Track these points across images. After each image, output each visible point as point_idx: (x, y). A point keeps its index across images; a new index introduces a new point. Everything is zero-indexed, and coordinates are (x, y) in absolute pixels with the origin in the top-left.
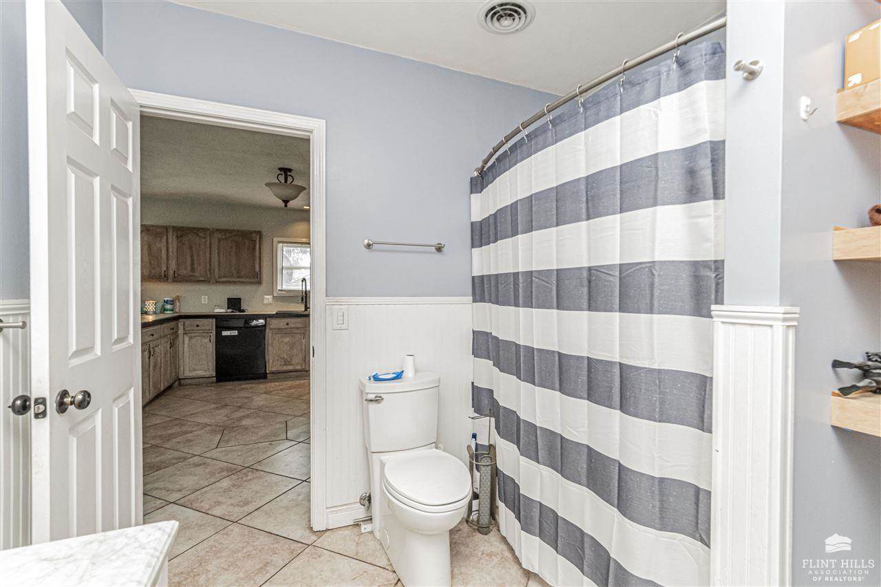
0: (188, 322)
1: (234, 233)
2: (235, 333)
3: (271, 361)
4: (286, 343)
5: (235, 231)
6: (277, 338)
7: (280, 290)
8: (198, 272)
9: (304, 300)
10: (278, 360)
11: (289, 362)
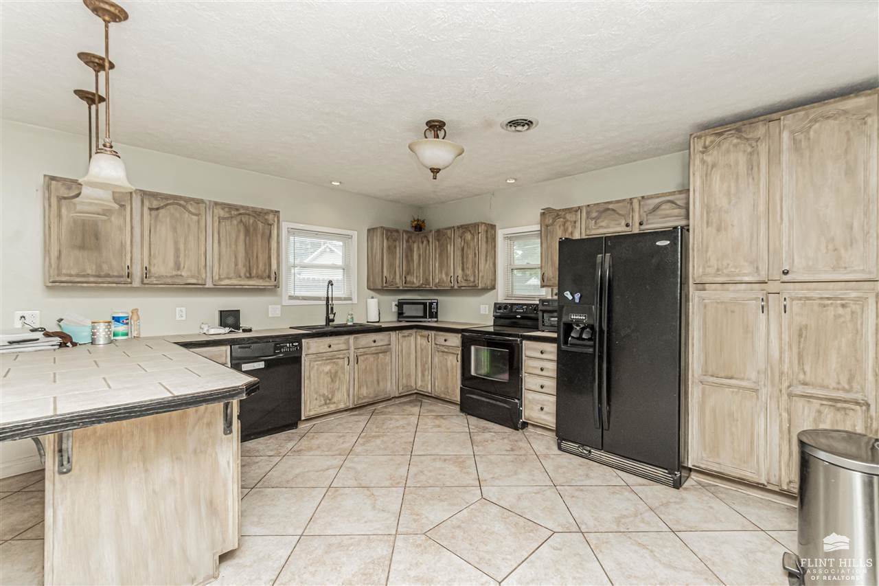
1: (242, 211)
2: (261, 365)
3: (308, 402)
4: (327, 373)
5: (243, 207)
6: (316, 367)
7: (291, 298)
8: (185, 270)
9: (329, 309)
10: (316, 399)
11: (330, 400)
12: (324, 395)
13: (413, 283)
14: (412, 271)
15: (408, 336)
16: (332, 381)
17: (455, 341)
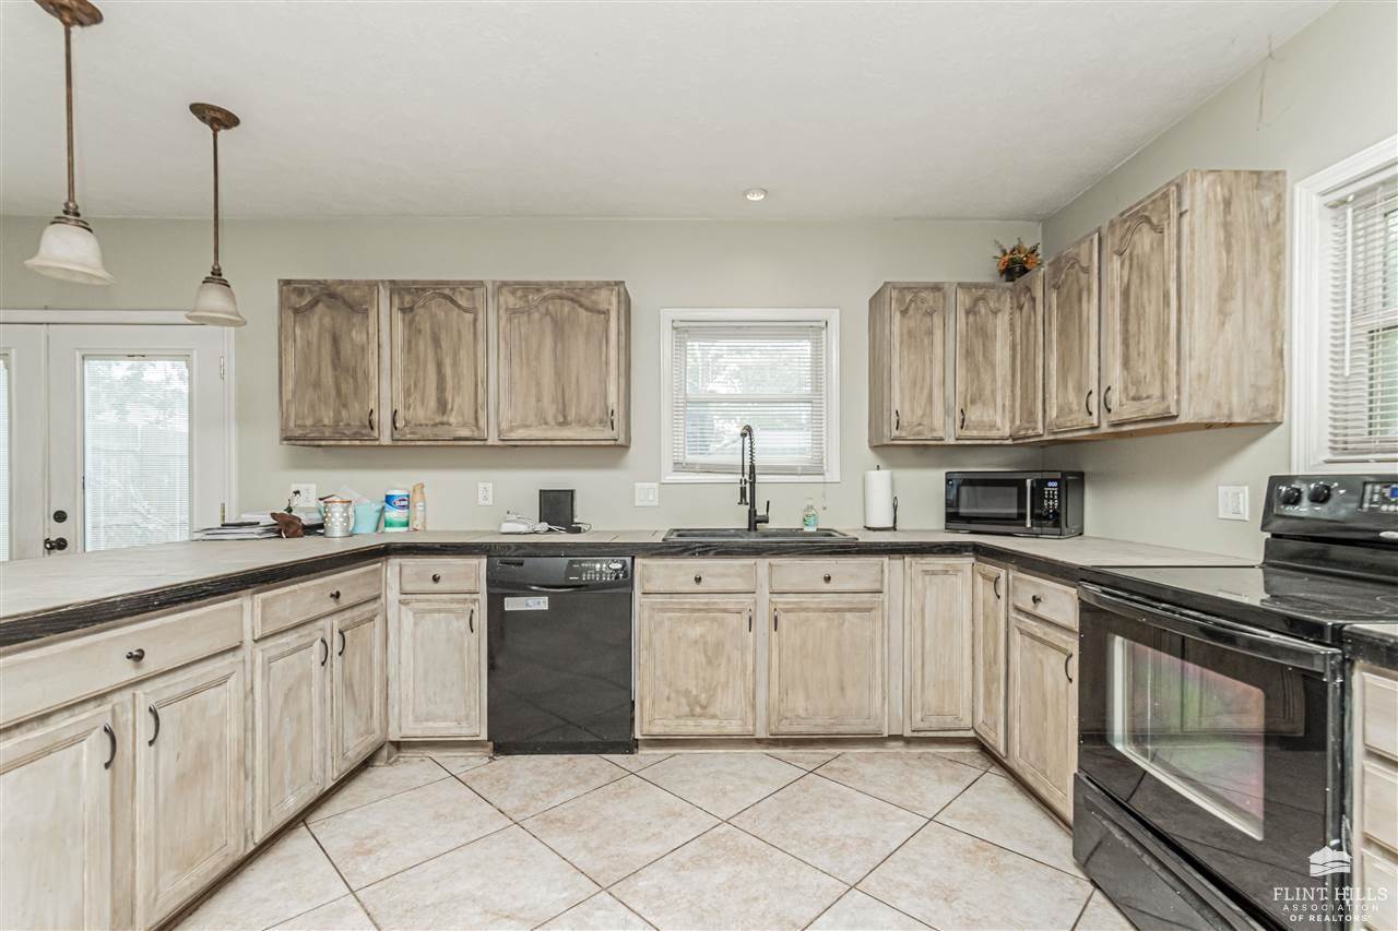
0: (412, 564)
1: (547, 292)
2: (540, 603)
3: (647, 703)
4: (696, 642)
5: (551, 285)
6: (667, 623)
7: (679, 467)
8: (454, 413)
9: (748, 494)
10: (668, 699)
11: (704, 707)
12: (687, 693)
13: (993, 426)
14: (988, 392)
15: (946, 572)
16: (709, 662)
17: (1062, 603)
